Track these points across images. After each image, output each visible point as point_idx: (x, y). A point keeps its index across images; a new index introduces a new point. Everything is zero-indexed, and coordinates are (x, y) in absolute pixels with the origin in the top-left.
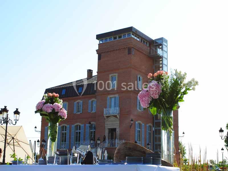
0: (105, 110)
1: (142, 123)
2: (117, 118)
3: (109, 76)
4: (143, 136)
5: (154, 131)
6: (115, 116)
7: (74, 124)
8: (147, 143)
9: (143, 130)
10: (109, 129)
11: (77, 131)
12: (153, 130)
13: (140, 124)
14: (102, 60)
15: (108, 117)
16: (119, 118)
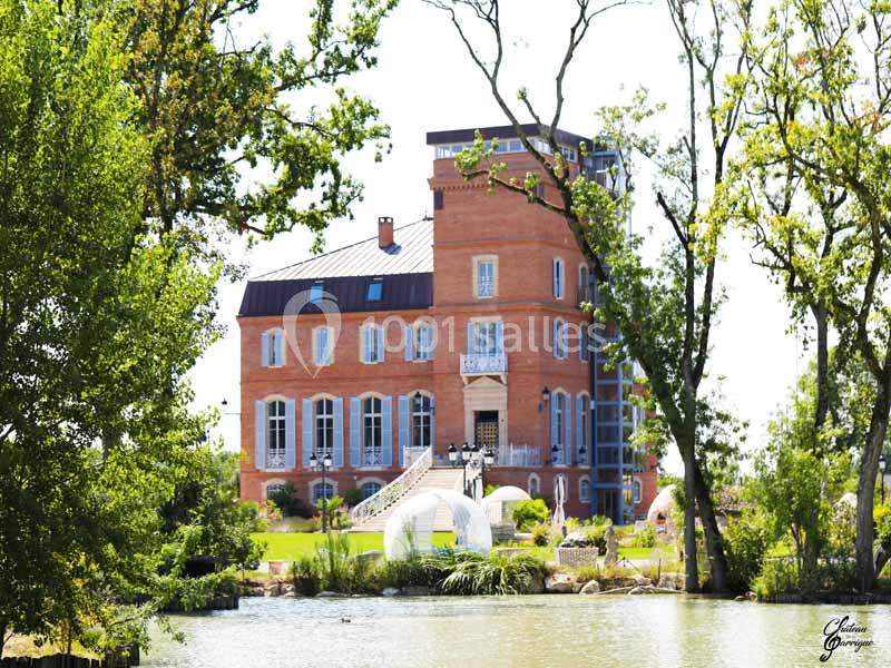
0: (462, 358)
1: (565, 393)
2: (501, 382)
3: (470, 261)
4: (568, 428)
5: (593, 411)
6: (497, 378)
7: (359, 394)
8: (579, 447)
9: (568, 411)
10: (476, 412)
11: (368, 415)
12: (592, 407)
13: (560, 396)
14: (447, 210)
15: (471, 379)
16: (504, 381)
